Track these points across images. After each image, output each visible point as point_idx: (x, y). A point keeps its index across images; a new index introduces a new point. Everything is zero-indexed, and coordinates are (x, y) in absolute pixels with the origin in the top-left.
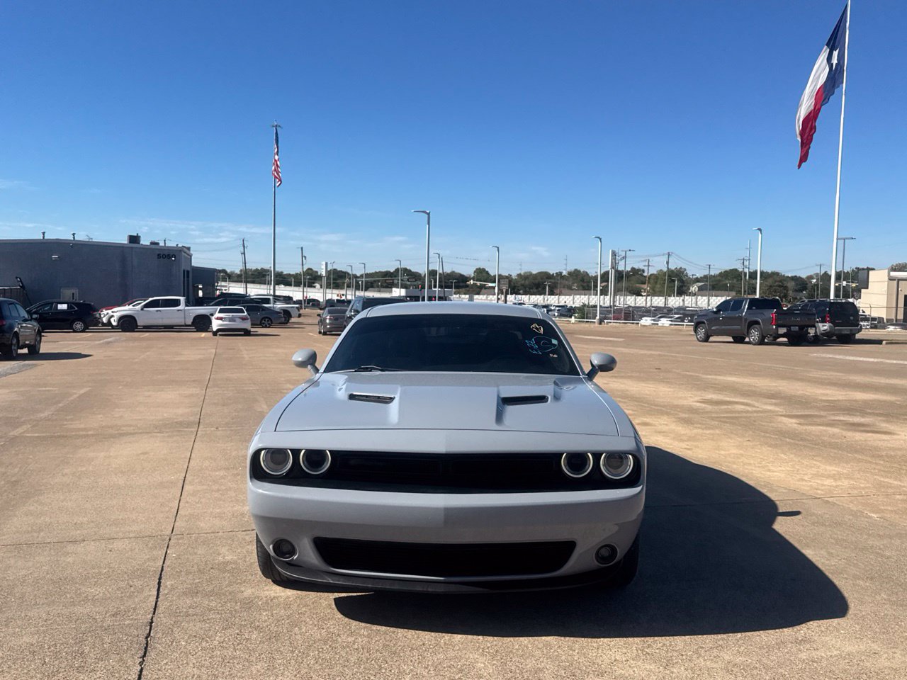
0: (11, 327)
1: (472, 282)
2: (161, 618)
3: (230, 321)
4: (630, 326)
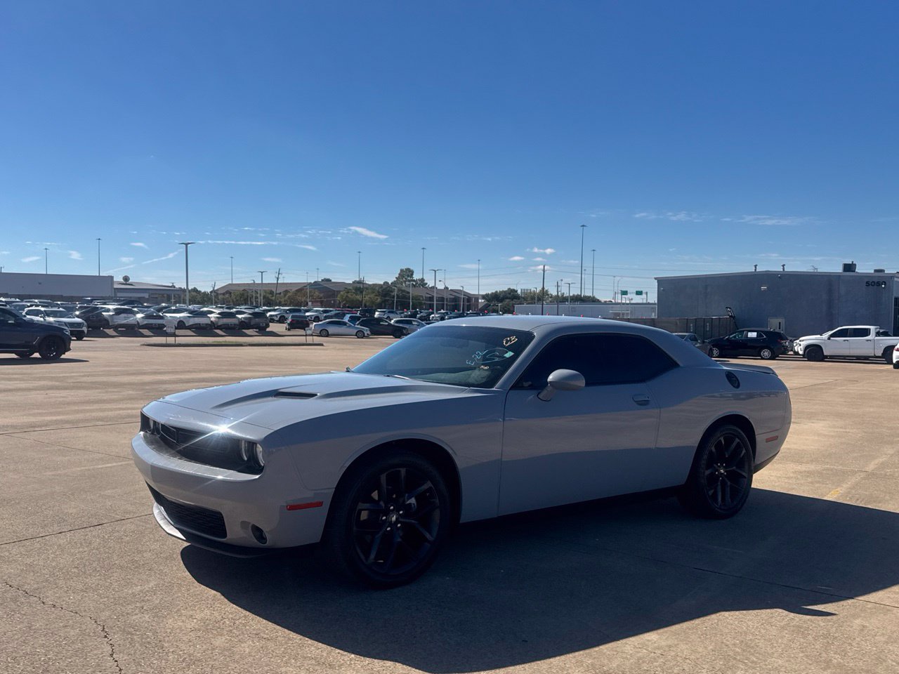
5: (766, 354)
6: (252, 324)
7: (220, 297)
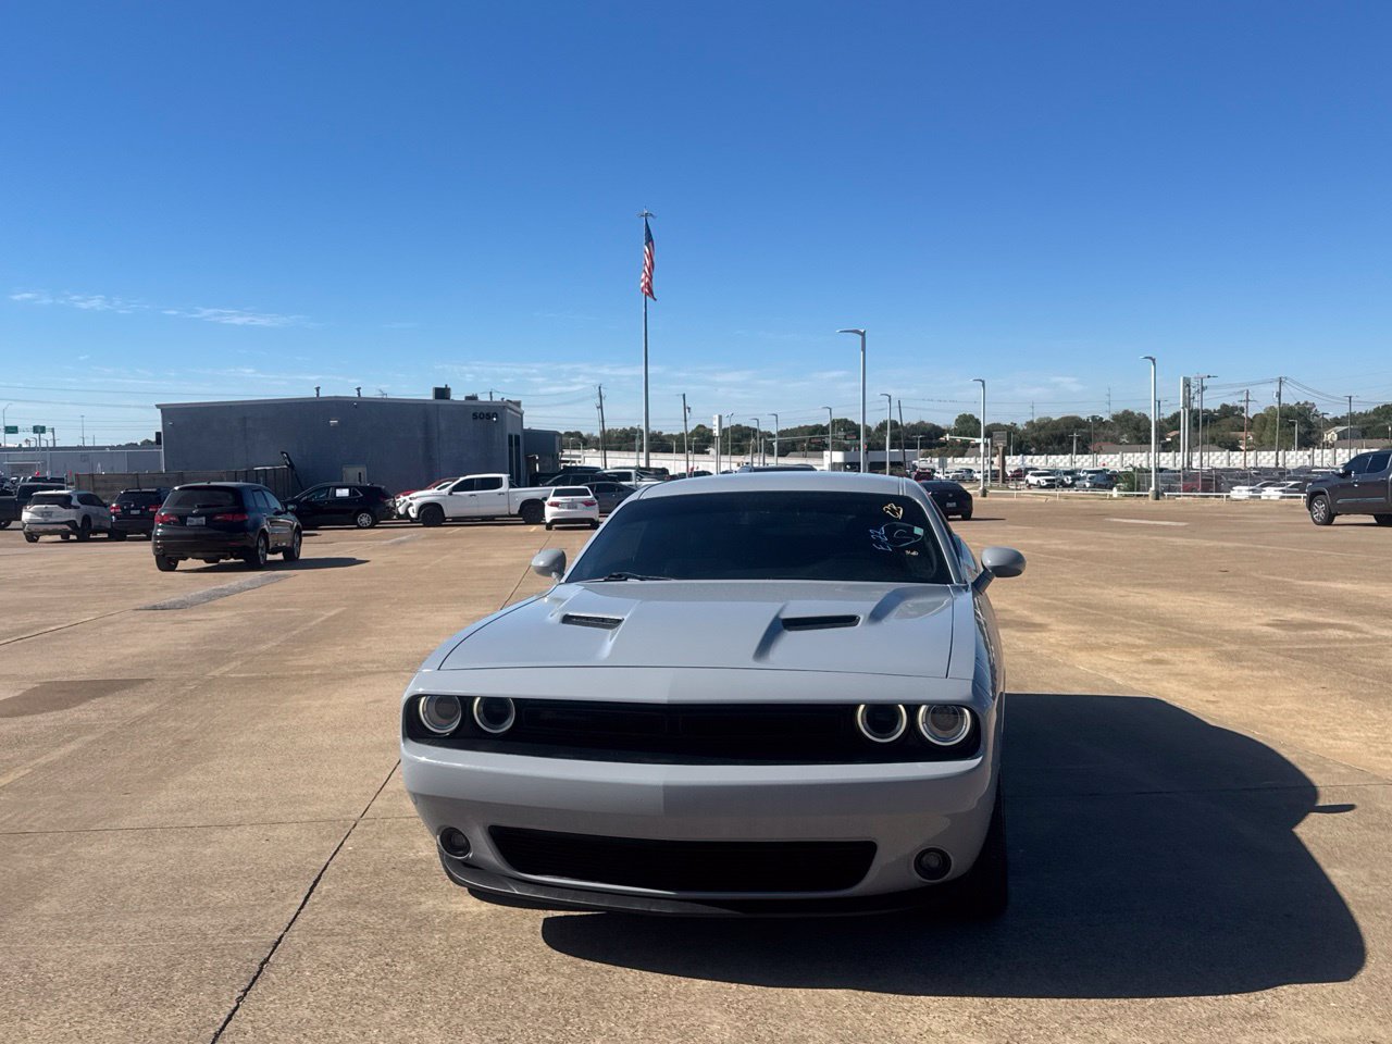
0: (257, 524)
1: (948, 437)
2: (295, 939)
3: (569, 508)
4: (1213, 502)
5: (365, 520)
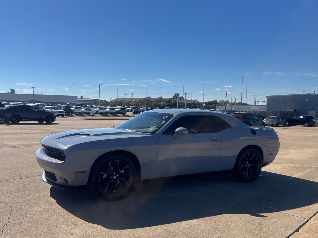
0: (248, 122)
5: (306, 124)
6: (120, 112)
7: (113, 103)
